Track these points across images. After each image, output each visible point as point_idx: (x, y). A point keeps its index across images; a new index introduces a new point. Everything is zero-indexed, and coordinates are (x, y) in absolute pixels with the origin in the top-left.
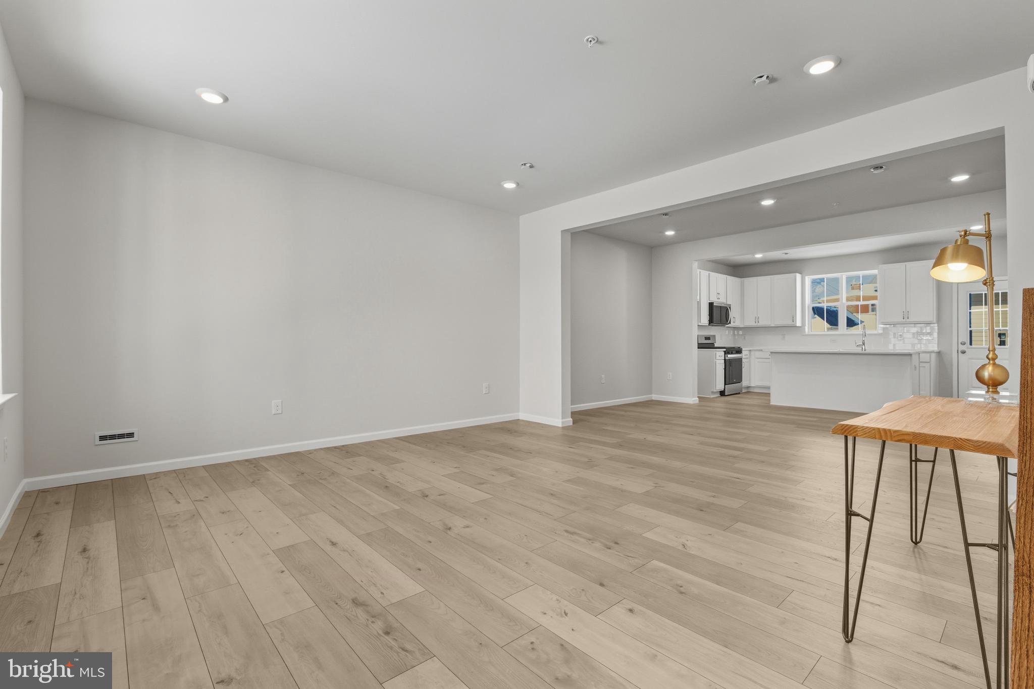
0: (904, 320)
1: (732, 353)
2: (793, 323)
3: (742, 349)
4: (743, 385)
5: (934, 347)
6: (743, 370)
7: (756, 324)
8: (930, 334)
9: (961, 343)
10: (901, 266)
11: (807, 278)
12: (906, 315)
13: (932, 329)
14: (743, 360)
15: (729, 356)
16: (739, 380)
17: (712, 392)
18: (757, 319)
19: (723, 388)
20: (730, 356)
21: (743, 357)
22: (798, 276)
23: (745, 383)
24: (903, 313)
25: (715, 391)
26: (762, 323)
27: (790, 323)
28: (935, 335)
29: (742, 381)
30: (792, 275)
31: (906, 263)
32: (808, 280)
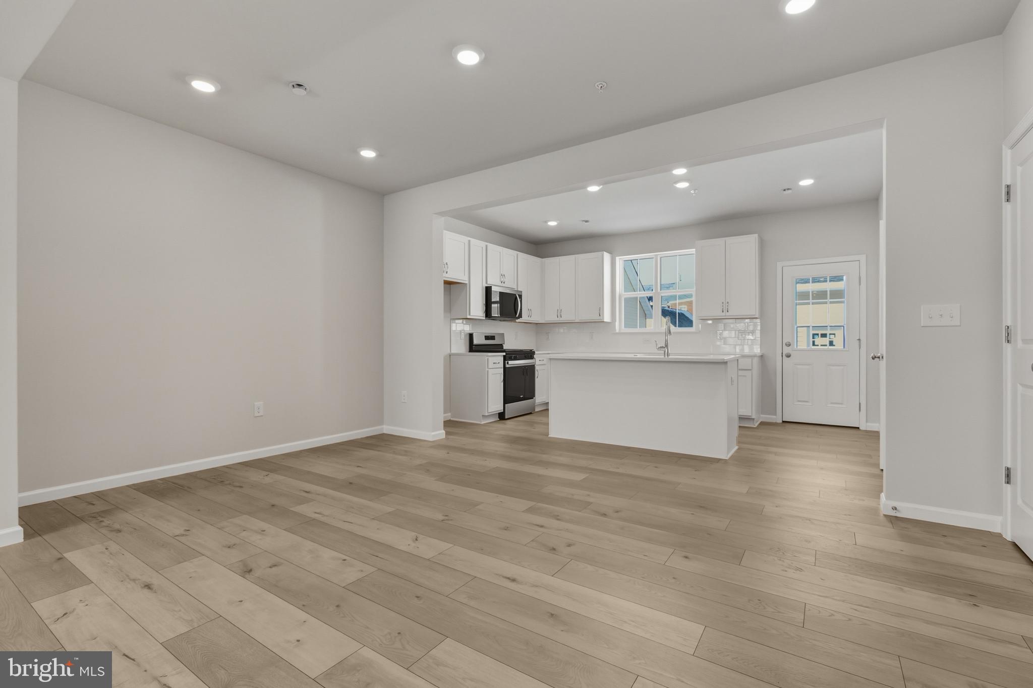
0: (724, 314)
1: (516, 359)
2: (599, 318)
3: (534, 352)
4: (536, 402)
5: (757, 350)
6: (537, 381)
7: (558, 319)
8: (753, 332)
9: (786, 344)
10: (720, 241)
11: (617, 258)
12: (725, 308)
13: (755, 325)
14: (537, 368)
15: (510, 362)
16: (530, 394)
17: (483, 416)
18: (559, 313)
19: (502, 408)
20: (512, 363)
21: (536, 364)
22: (607, 257)
23: (539, 398)
24: (722, 304)
25: (487, 414)
26: (565, 318)
27: (595, 317)
28: (758, 334)
29: (534, 396)
30: (599, 253)
31: (725, 238)
32: (619, 261)
